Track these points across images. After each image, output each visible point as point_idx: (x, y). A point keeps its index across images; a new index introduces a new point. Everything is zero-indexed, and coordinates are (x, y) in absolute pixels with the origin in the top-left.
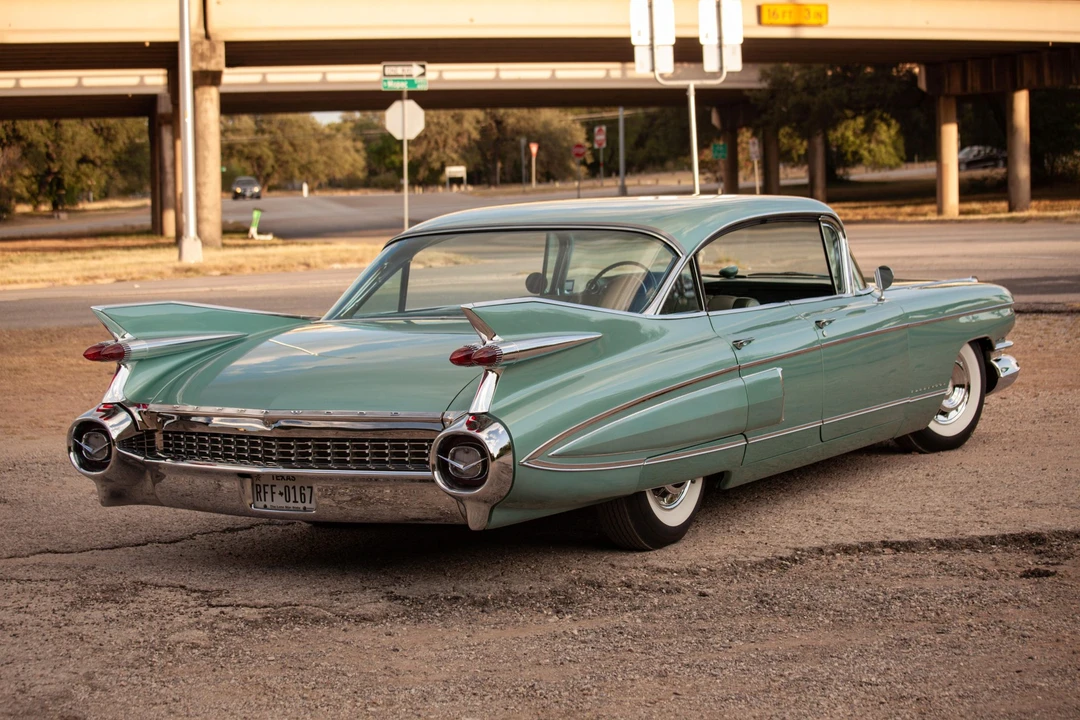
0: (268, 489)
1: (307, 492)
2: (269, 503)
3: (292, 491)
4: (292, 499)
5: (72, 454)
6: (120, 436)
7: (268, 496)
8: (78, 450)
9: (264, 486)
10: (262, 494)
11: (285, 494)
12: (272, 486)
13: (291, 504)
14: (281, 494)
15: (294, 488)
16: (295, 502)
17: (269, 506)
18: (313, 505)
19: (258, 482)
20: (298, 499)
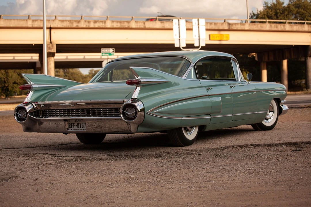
0: (72, 124)
1: (84, 125)
2: (73, 128)
3: (79, 125)
4: (80, 127)
5: (15, 116)
6: (29, 111)
7: (73, 127)
8: (17, 115)
9: (71, 123)
10: (71, 126)
11: (78, 126)
12: (74, 123)
13: (79, 128)
14: (76, 126)
15: (80, 124)
16: (81, 128)
17: (73, 129)
18: (86, 128)
19: (70, 123)
20: (81, 127)
